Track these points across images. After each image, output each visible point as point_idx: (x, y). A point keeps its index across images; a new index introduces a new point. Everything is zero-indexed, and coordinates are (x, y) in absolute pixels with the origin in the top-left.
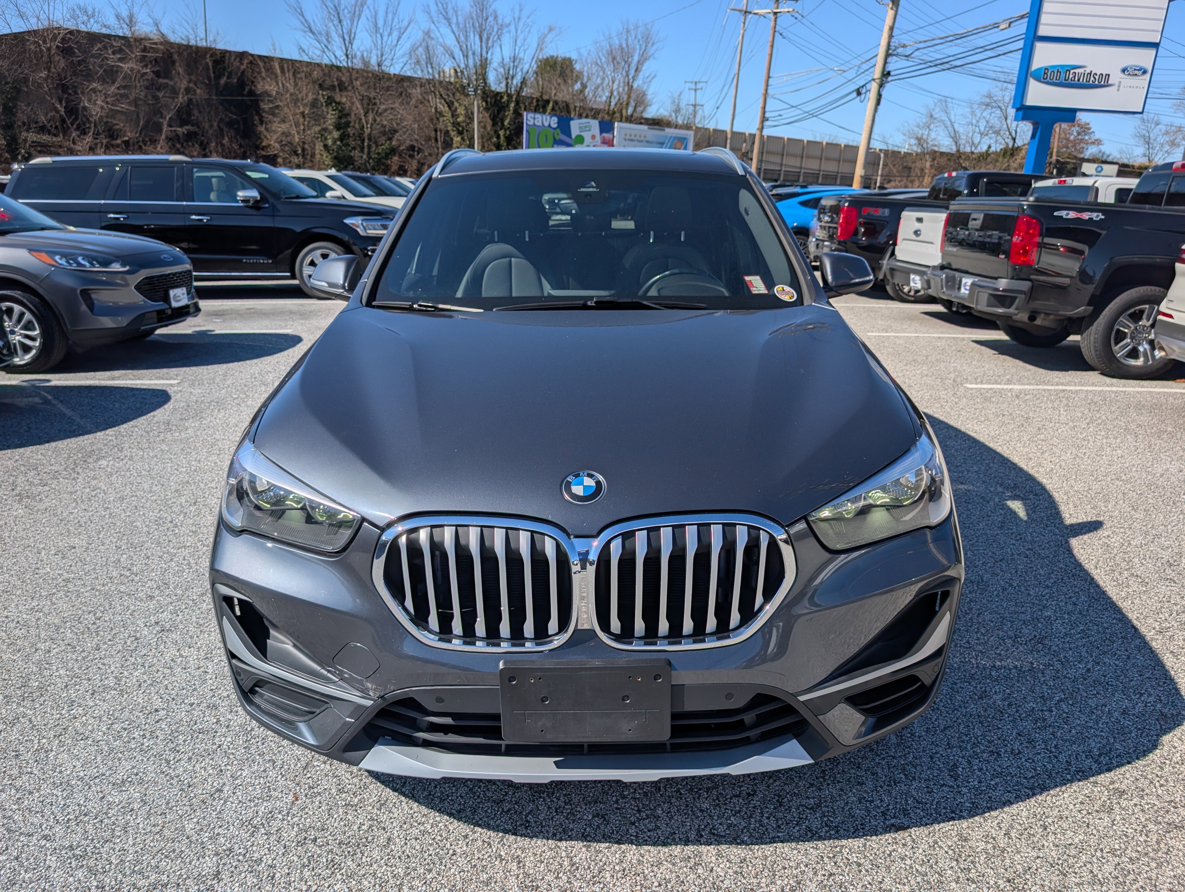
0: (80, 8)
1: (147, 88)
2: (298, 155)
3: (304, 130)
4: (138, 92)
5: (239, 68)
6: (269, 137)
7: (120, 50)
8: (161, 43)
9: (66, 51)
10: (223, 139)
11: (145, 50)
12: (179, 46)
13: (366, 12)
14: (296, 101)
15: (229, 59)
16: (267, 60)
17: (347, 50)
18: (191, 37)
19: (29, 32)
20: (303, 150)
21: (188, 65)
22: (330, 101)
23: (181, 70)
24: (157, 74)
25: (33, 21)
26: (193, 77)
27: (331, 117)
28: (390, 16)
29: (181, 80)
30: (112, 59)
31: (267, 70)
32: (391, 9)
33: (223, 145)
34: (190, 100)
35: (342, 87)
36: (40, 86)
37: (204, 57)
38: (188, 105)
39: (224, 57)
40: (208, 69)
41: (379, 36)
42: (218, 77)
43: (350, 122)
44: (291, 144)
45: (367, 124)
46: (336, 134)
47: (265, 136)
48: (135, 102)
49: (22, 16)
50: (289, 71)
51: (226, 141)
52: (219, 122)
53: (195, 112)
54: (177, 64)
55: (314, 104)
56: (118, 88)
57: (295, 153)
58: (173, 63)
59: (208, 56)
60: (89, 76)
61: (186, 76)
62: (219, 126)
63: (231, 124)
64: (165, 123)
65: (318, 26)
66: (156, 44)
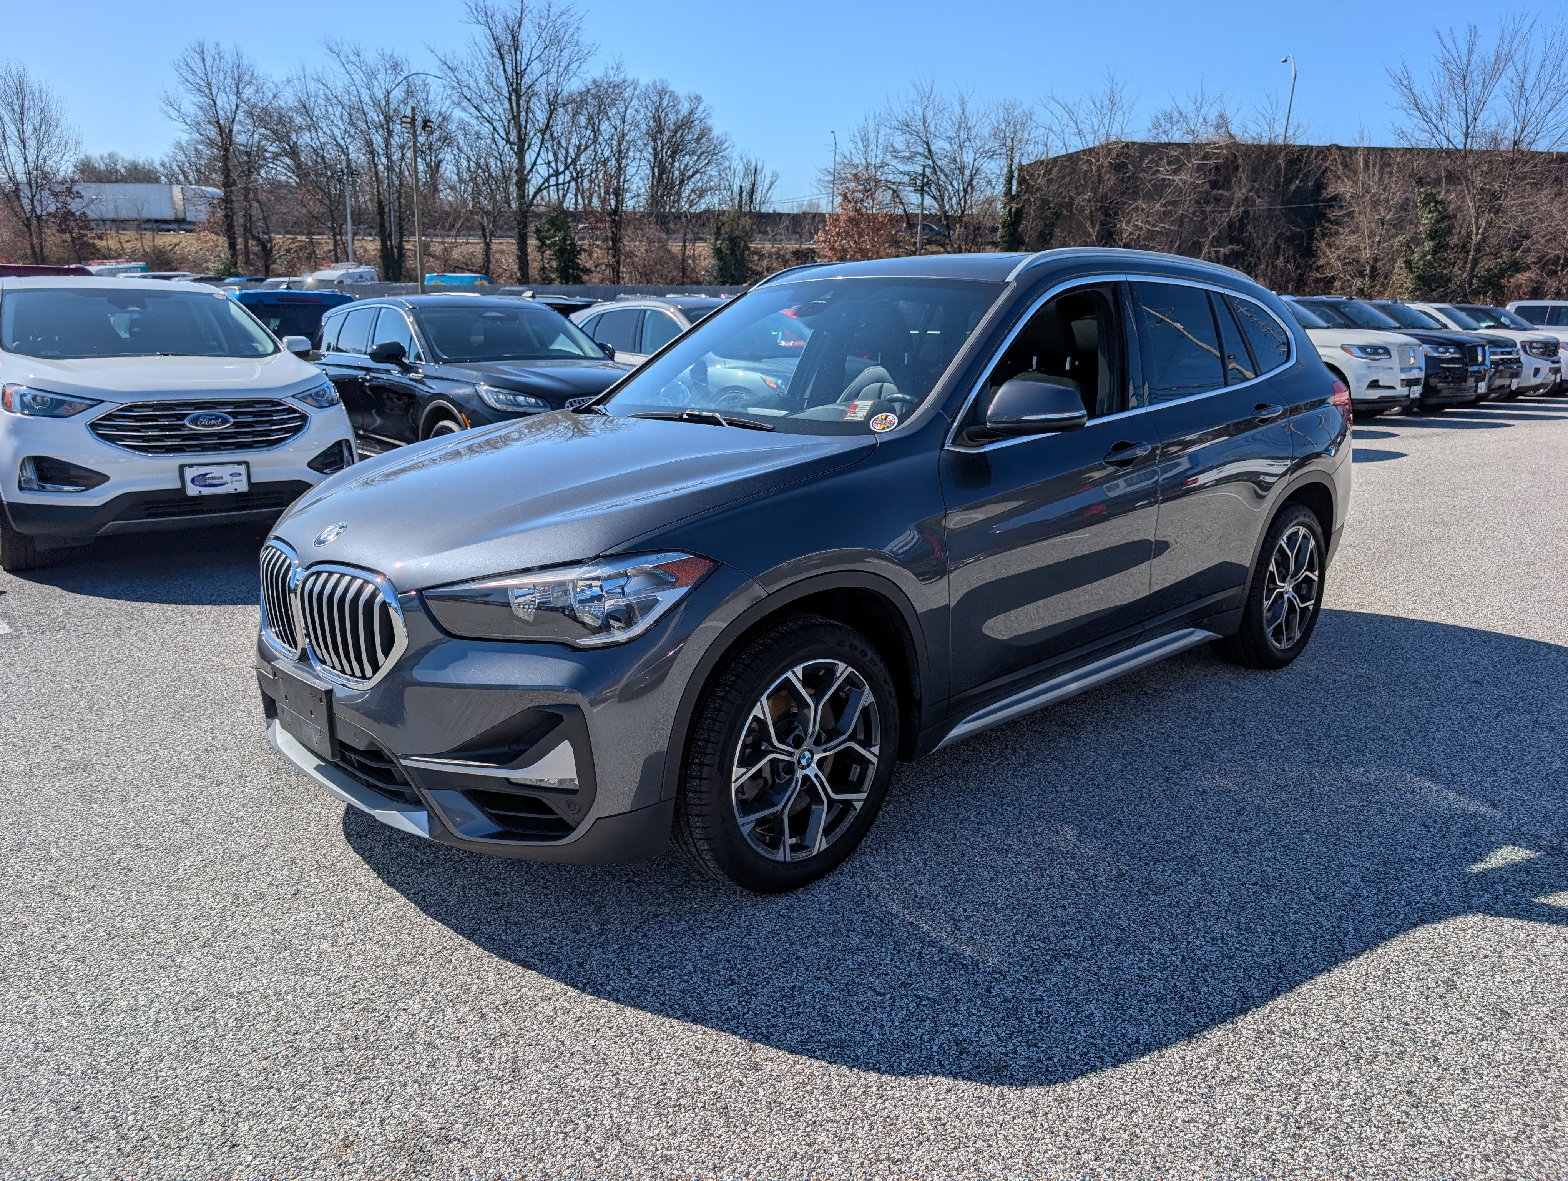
0: (1165, 115)
1: (1198, 202)
2: (1364, 277)
3: (1379, 242)
4: (1186, 209)
5: (1319, 167)
6: (1328, 253)
7: (1178, 159)
8: (1227, 147)
9: (1118, 167)
10: (1278, 258)
11: (1206, 157)
12: (1247, 147)
13: (1510, 71)
14: (1375, 204)
15: (1309, 156)
16: (1347, 153)
17: (1468, 128)
18: (1264, 134)
19: (1084, 151)
20: (1374, 269)
21: (1254, 170)
22: (1430, 198)
23: (1244, 179)
24: (1214, 185)
25: (1090, 138)
26: (1257, 185)
27: (1426, 221)
28: (1548, 70)
29: (1241, 189)
30: (1164, 171)
31: (1345, 166)
32: (1552, 58)
33: (1275, 266)
34: (1246, 212)
35: (1452, 178)
36: (1082, 210)
37: (1276, 157)
38: (1241, 220)
39: (1302, 155)
40: (1279, 171)
41: (1523, 101)
42: (1288, 181)
43: (1454, 227)
44: (1357, 262)
45: (1478, 229)
46: (1428, 245)
47: (1324, 253)
48: (1181, 221)
49: (1079, 132)
50: (1374, 165)
51: (1280, 262)
52: (1277, 238)
53: (1250, 228)
54: (1241, 170)
55: (1404, 206)
56: (1163, 206)
57: (1361, 274)
58: (1237, 168)
59: (1283, 154)
60: (1135, 196)
61: (1248, 184)
62: (1276, 243)
63: (1291, 239)
64: (1207, 243)
65: (1430, 100)
66: (1219, 148)
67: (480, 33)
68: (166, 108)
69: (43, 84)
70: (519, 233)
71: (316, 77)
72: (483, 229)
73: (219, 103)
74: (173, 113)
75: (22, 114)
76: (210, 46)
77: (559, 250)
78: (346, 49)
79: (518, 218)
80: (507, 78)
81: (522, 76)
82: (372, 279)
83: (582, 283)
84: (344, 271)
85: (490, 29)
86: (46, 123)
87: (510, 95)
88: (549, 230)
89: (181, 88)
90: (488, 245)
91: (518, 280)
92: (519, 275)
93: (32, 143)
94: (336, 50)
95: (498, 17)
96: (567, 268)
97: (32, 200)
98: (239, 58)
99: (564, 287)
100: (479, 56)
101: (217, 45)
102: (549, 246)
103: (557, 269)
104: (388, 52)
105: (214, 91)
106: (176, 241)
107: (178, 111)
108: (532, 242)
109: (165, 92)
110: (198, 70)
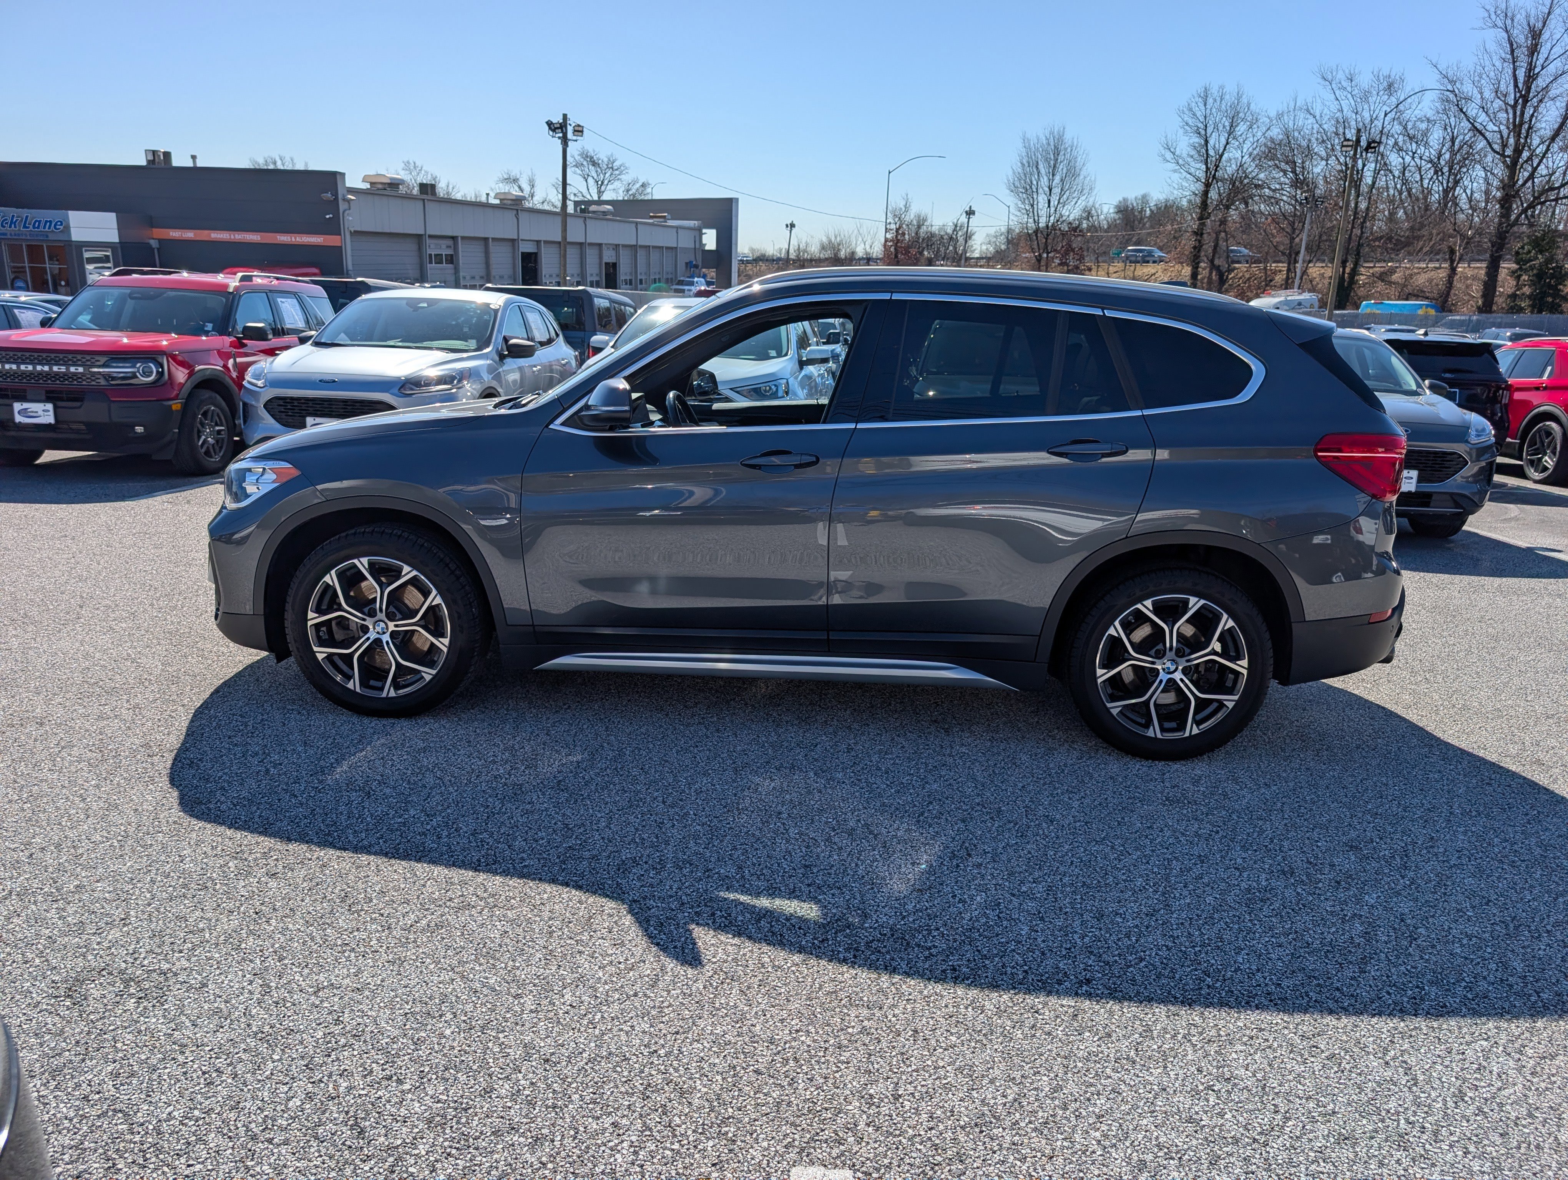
67: (1495, 39)
68: (1163, 152)
69: (1075, 141)
70: (1492, 256)
71: (1305, 107)
72: (1452, 251)
73: (1211, 142)
74: (1169, 156)
75: (1055, 166)
76: (1214, 91)
77: (1536, 275)
78: (1341, 76)
79: (1494, 239)
80: (1516, 85)
81: (1534, 80)
82: (1312, 306)
83: (1562, 312)
84: (1282, 299)
85: (1507, 31)
86: (1072, 173)
87: (1516, 102)
88: (1529, 252)
89: (1181, 131)
90: (1453, 270)
91: (1479, 308)
92: (1480, 302)
93: (1056, 191)
94: (1330, 78)
95: (1520, 18)
96: (1543, 294)
97: (1046, 239)
98: (1239, 97)
99: (1536, 317)
100: (1487, 63)
101: (1222, 87)
102: (1526, 271)
103: (1529, 297)
104: (1386, 72)
105: (1209, 131)
106: (1153, 271)
107: (1174, 154)
108: (1507, 266)
109: (1166, 137)
110: (1199, 114)
